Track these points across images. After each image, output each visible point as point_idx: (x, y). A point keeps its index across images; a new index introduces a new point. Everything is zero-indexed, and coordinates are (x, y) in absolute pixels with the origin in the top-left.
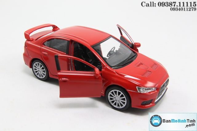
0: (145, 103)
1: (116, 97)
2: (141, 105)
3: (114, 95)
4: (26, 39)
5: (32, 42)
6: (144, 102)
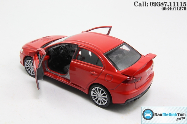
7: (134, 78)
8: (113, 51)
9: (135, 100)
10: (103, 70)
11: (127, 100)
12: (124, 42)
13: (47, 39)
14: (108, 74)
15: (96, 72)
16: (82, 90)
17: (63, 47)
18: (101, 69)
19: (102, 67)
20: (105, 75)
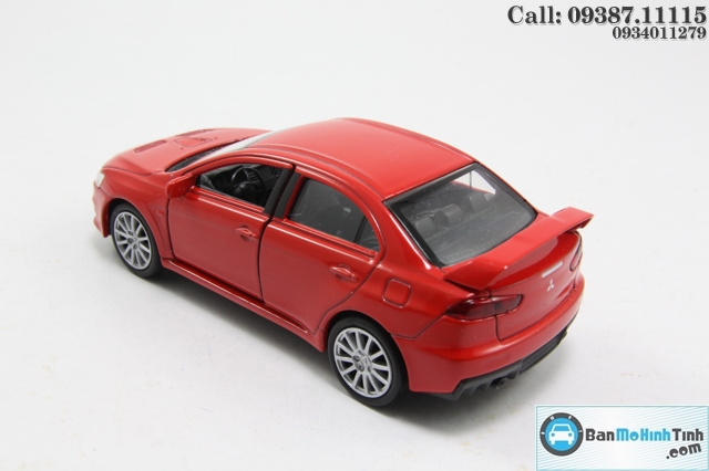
7: (494, 299)
8: (422, 191)
9: (497, 382)
10: (377, 263)
11: (464, 381)
12: (475, 162)
13: (196, 139)
14: (397, 278)
15: (353, 270)
16: (303, 334)
17: (249, 170)
18: (372, 257)
19: (378, 250)
20: (385, 280)
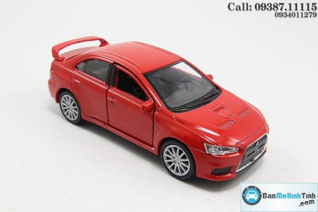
0: (217, 171)
1: (176, 157)
2: (212, 173)
3: (173, 154)
4: (54, 59)
5: (61, 62)
6: (216, 169)
